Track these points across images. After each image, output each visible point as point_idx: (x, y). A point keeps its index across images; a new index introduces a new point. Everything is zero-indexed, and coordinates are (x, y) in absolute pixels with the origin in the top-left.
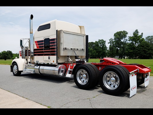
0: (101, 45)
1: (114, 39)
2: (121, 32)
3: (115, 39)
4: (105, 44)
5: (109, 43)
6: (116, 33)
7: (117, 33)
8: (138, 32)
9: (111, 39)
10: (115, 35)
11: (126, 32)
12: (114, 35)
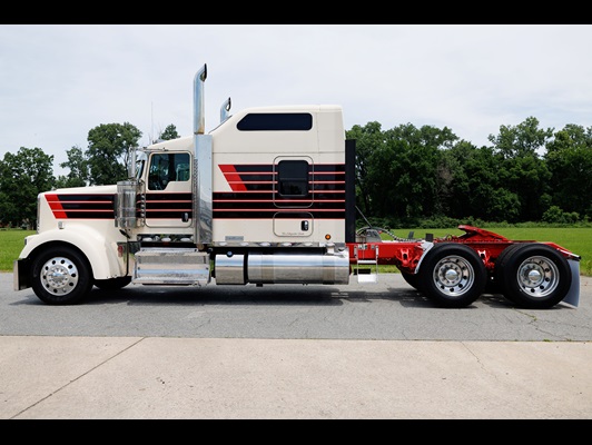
0: (31, 173)
1: (87, 153)
2: (114, 128)
3: (92, 151)
4: (46, 167)
5: (63, 165)
6: (97, 128)
7: (102, 129)
8: (176, 133)
9: (73, 151)
10: (92, 135)
11: (135, 129)
12: (91, 133)
